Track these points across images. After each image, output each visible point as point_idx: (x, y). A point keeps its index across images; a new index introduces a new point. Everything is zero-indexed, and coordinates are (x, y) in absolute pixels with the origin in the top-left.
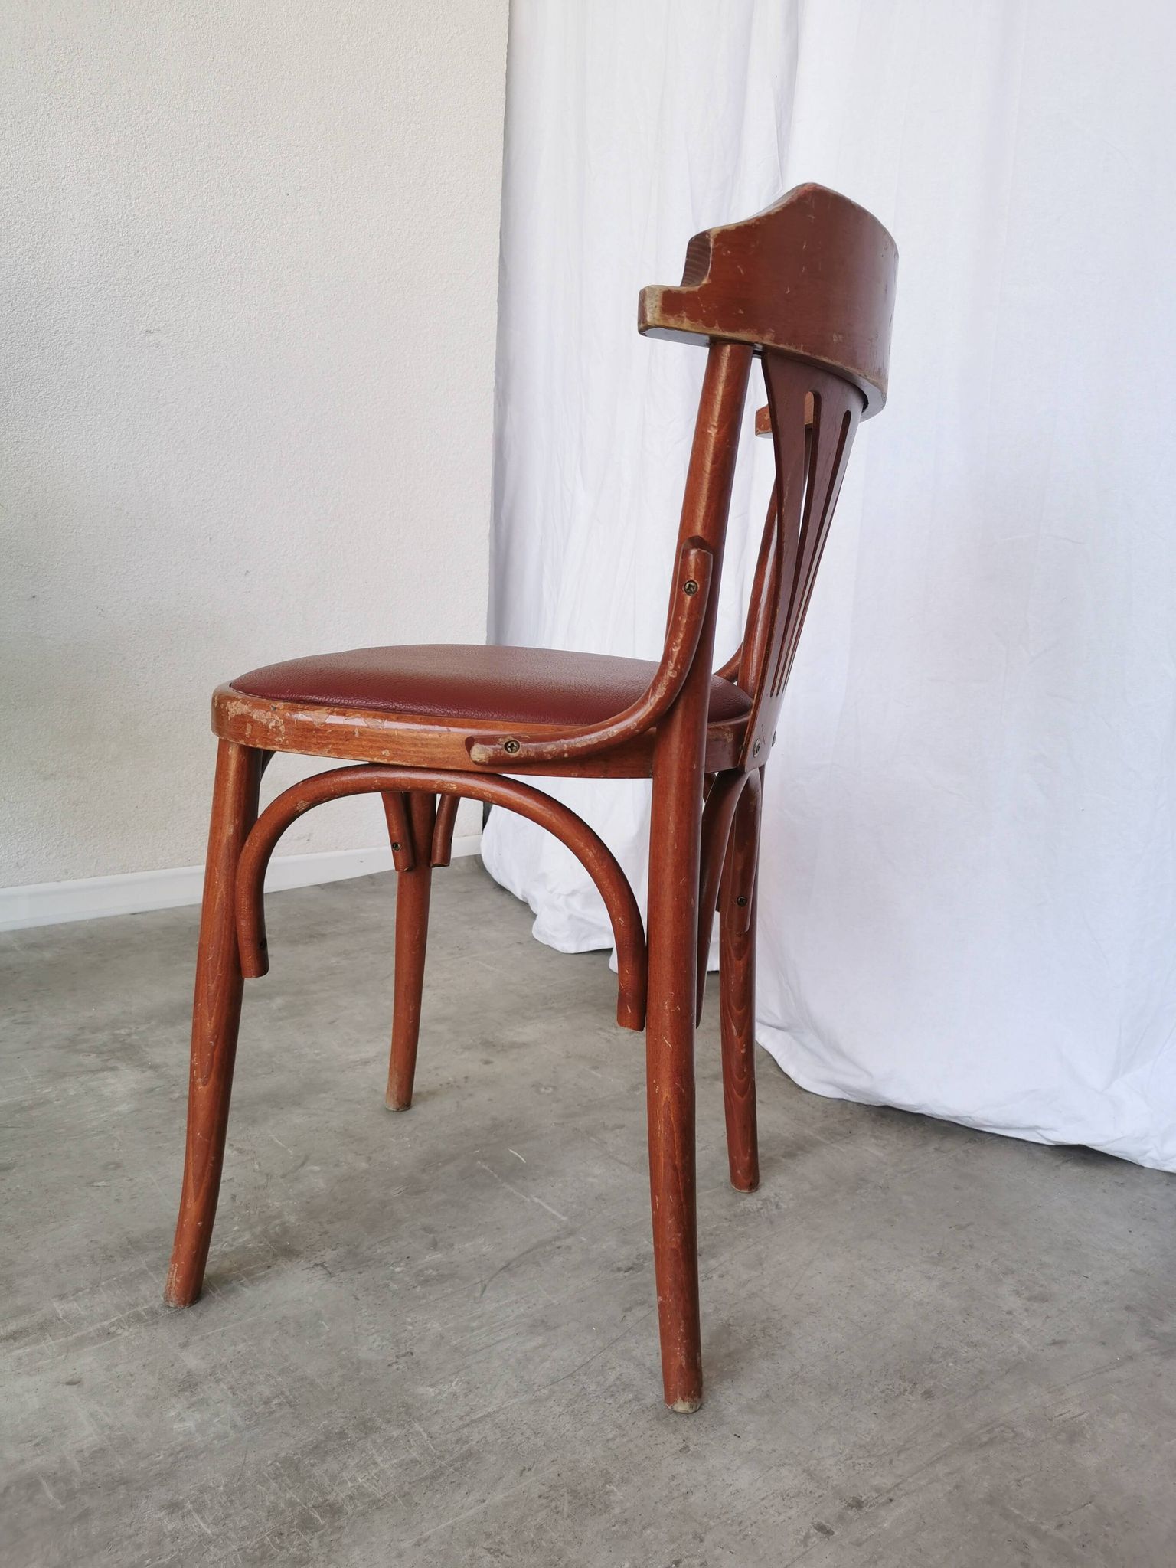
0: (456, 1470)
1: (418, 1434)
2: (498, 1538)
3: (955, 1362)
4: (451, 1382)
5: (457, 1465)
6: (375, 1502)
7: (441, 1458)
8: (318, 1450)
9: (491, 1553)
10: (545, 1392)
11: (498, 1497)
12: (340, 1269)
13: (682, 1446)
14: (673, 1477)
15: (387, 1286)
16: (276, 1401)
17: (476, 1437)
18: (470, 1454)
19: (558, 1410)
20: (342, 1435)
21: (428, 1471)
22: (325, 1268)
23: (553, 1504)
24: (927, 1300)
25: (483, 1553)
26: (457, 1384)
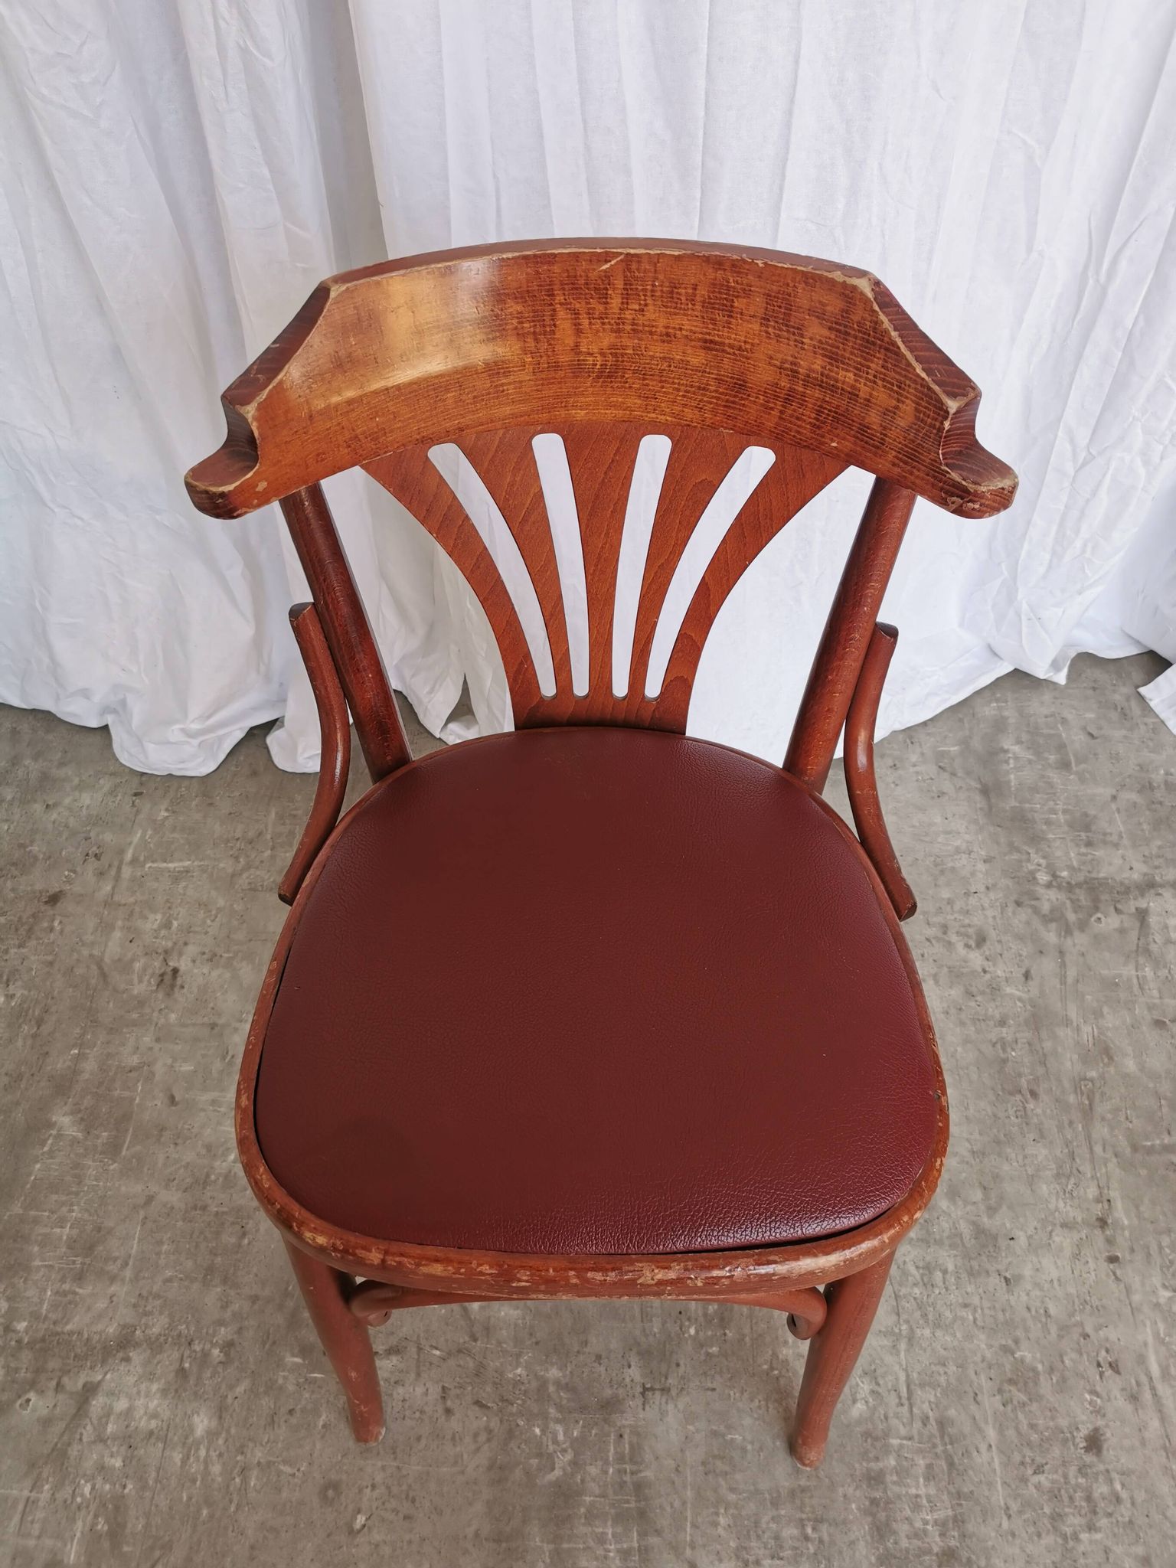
0: (952, 1444)
1: (901, 1446)
2: (1028, 1460)
3: (1013, 1050)
4: (858, 1385)
5: (947, 1439)
6: (955, 1519)
7: (934, 1446)
8: (881, 1531)
9: (1039, 1473)
10: (904, 1327)
11: (991, 1433)
12: (663, 1379)
13: (1003, 1280)
14: (1028, 1309)
15: (708, 1354)
16: (809, 1530)
17: (926, 1407)
18: (942, 1424)
19: (927, 1332)
20: (874, 1502)
21: (944, 1464)
22: (652, 1389)
23: (1015, 1402)
24: (945, 1005)
25: (1036, 1479)
26: (863, 1382)
